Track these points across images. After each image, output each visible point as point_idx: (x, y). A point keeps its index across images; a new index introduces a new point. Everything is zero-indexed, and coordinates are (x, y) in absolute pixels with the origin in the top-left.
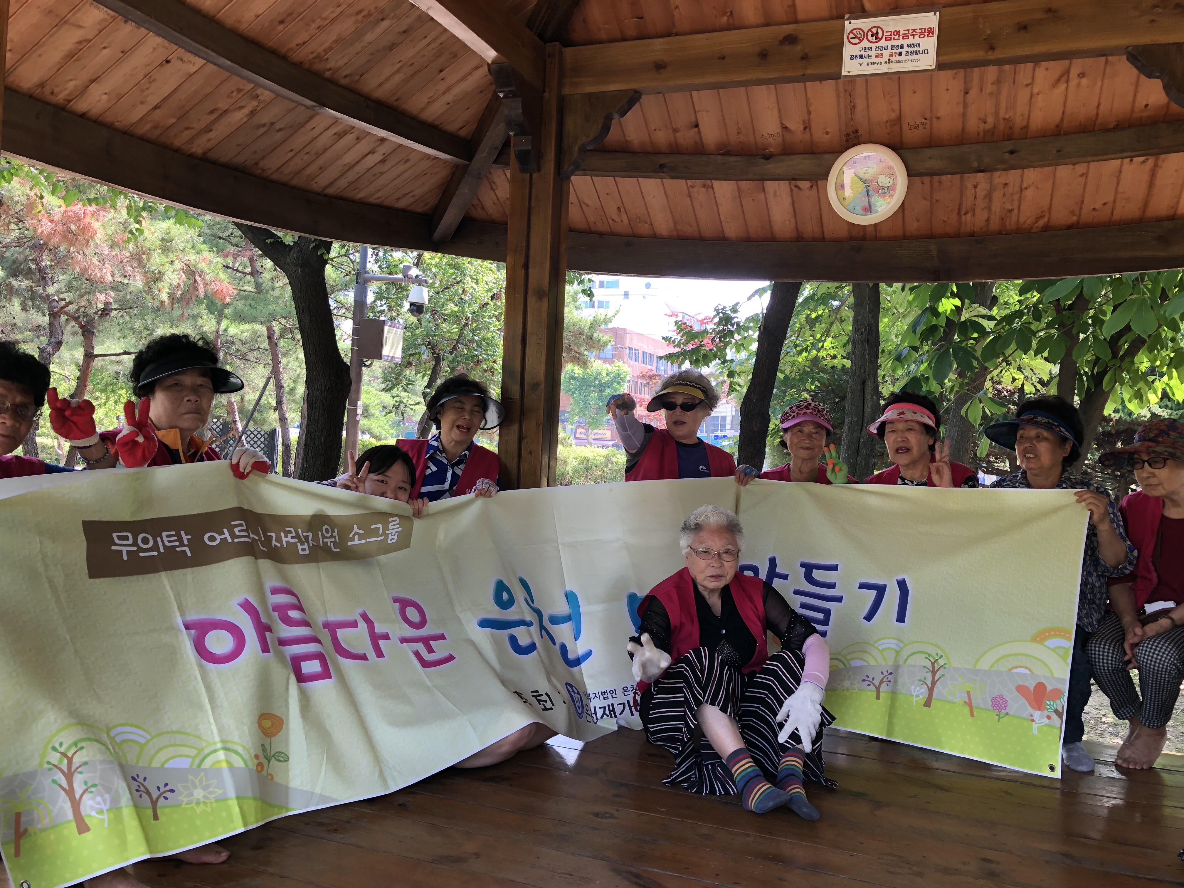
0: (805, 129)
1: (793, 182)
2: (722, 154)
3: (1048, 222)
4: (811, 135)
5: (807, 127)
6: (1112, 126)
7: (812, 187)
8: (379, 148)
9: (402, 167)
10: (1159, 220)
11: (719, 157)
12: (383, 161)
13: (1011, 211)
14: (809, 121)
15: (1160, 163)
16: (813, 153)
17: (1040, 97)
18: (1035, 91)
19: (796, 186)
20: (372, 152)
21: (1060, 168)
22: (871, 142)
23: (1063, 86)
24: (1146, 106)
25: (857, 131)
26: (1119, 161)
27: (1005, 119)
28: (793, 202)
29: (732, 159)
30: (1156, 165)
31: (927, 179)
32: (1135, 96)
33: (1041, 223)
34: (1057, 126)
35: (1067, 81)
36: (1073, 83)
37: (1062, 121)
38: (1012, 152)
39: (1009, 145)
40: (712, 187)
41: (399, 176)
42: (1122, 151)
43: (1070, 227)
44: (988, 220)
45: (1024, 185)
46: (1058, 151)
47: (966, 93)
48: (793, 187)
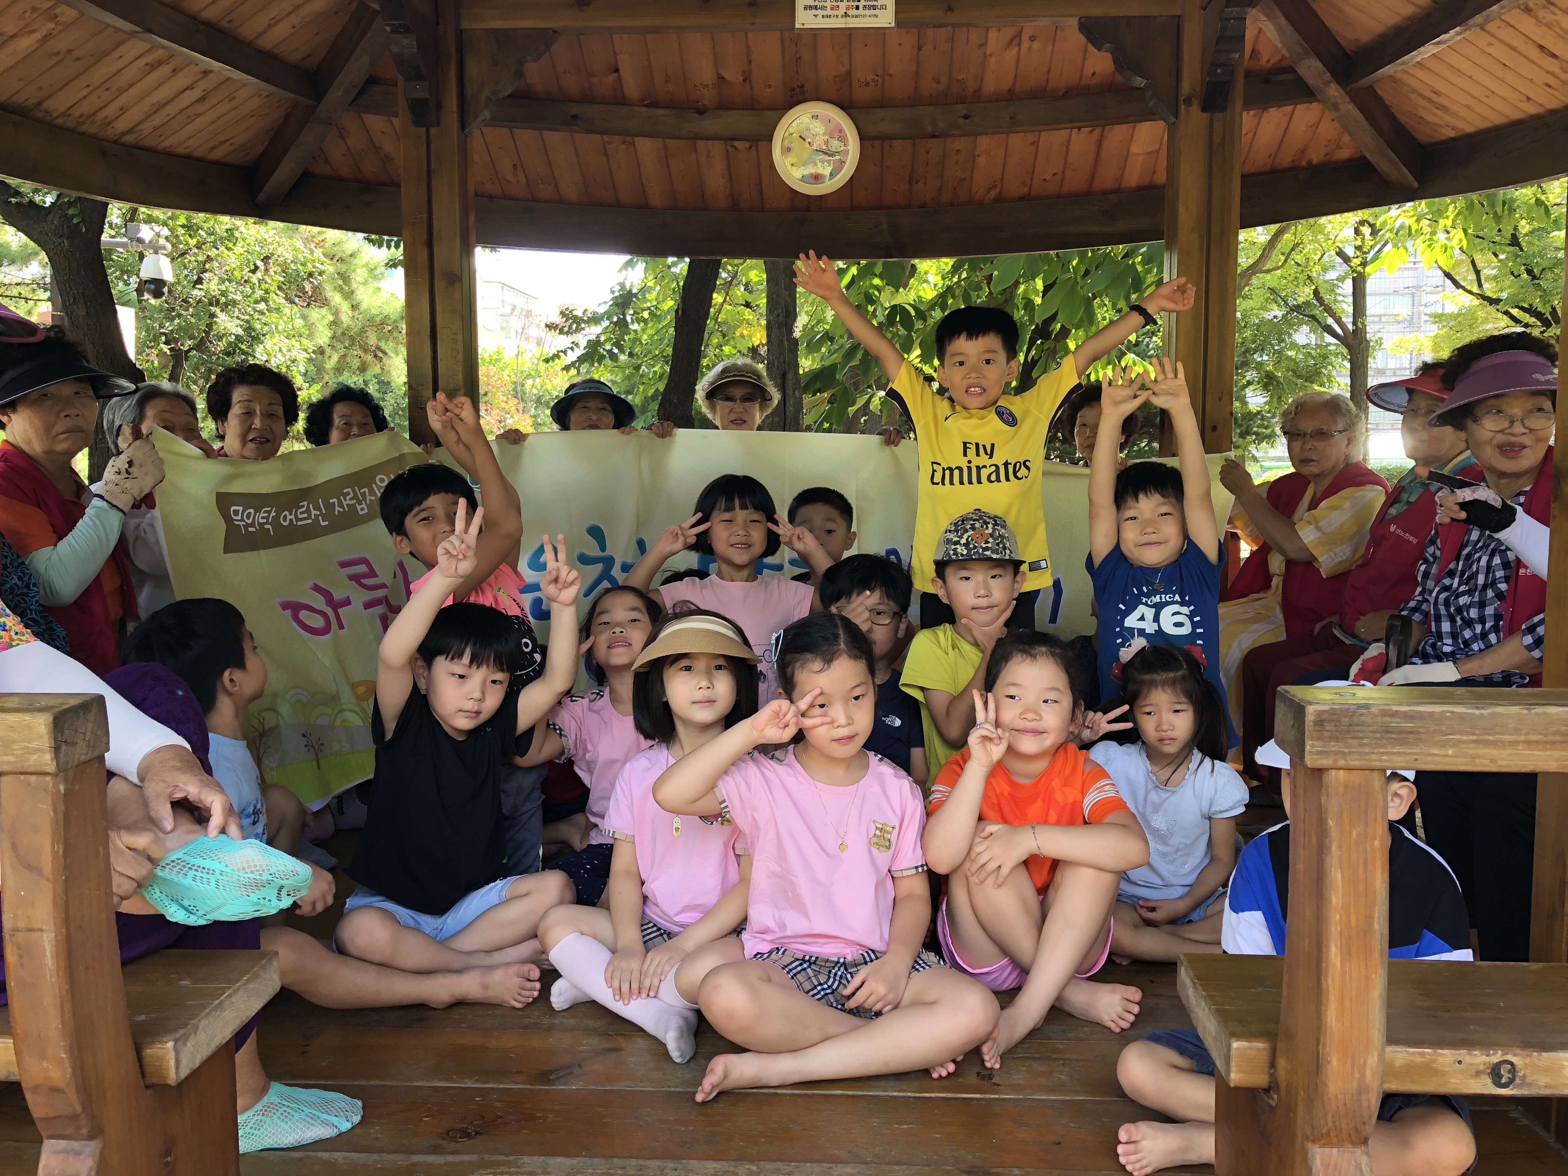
0: (745, 80)
1: (729, 142)
2: (646, 106)
3: (1000, 193)
4: (752, 87)
5: (747, 78)
6: (1061, 93)
7: (750, 147)
8: (200, 83)
9: (225, 107)
10: (1105, 193)
11: (644, 109)
12: (203, 99)
13: (963, 180)
14: (750, 71)
15: (1105, 133)
16: (753, 109)
17: (993, 59)
18: (989, 52)
19: (732, 146)
20: (190, 88)
21: (1012, 136)
22: (817, 100)
23: (1015, 50)
24: (1094, 74)
25: (802, 86)
26: (1067, 131)
27: (958, 80)
28: (729, 165)
29: (660, 112)
30: (1102, 135)
31: (877, 144)
32: (1083, 63)
33: (993, 193)
34: (1009, 90)
35: (1020, 44)
36: (1025, 46)
37: (1014, 85)
38: (966, 117)
39: (962, 109)
40: (634, 144)
41: (219, 118)
42: (1071, 122)
43: (1021, 199)
44: (940, 190)
45: (977, 153)
46: (1012, 118)
47: (920, 49)
48: (729, 148)
